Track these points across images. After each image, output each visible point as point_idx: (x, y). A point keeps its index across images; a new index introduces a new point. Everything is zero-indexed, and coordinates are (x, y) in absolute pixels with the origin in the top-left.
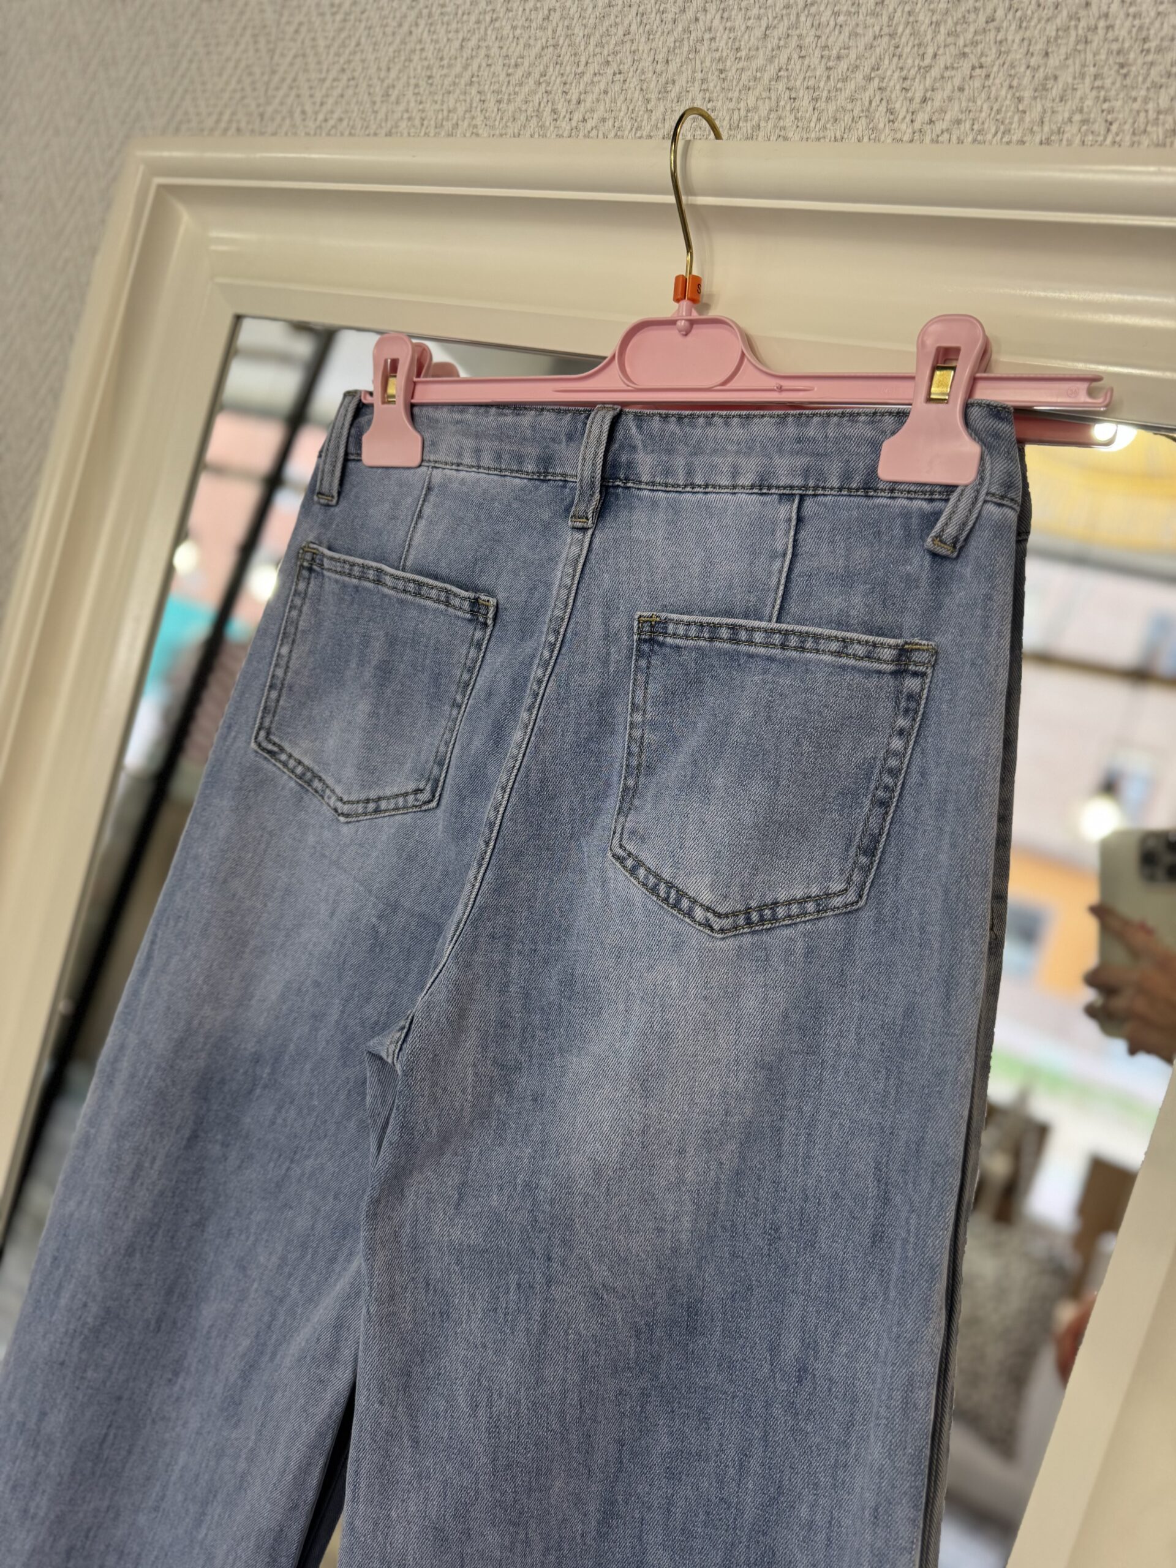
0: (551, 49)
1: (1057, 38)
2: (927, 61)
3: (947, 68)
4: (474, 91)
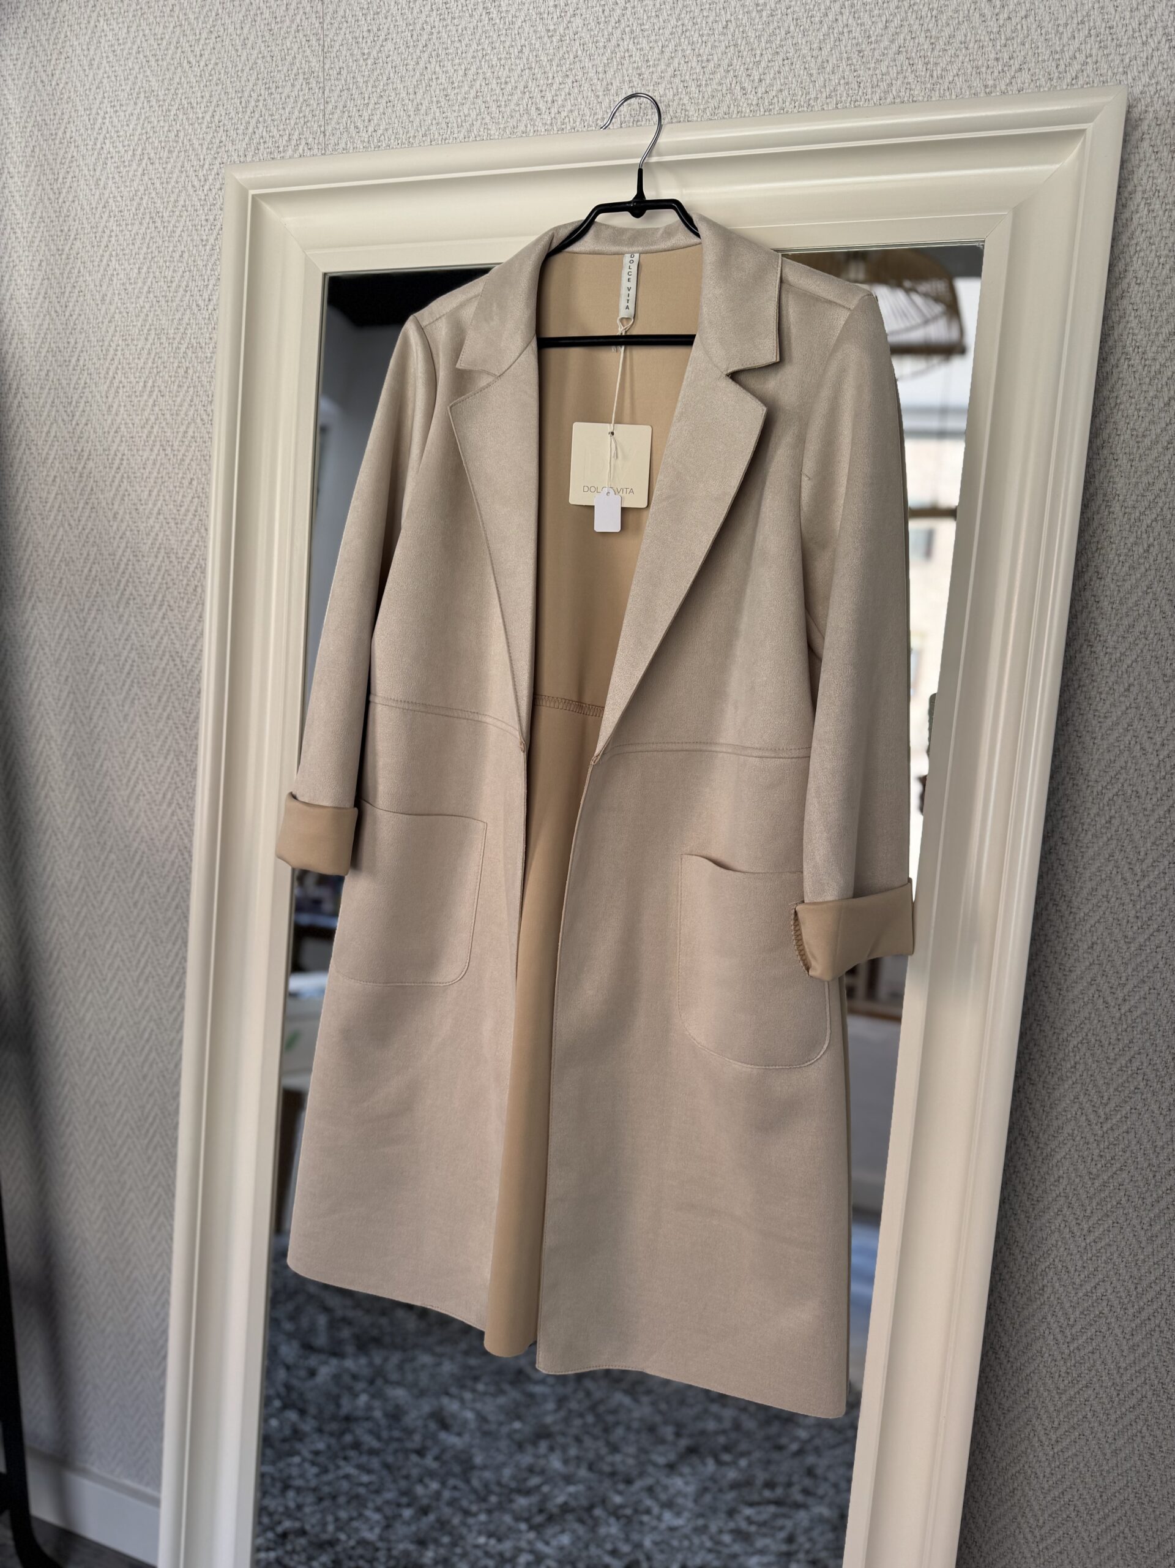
0: (527, 71)
1: (824, 40)
2: (758, 59)
3: (769, 61)
4: (479, 101)
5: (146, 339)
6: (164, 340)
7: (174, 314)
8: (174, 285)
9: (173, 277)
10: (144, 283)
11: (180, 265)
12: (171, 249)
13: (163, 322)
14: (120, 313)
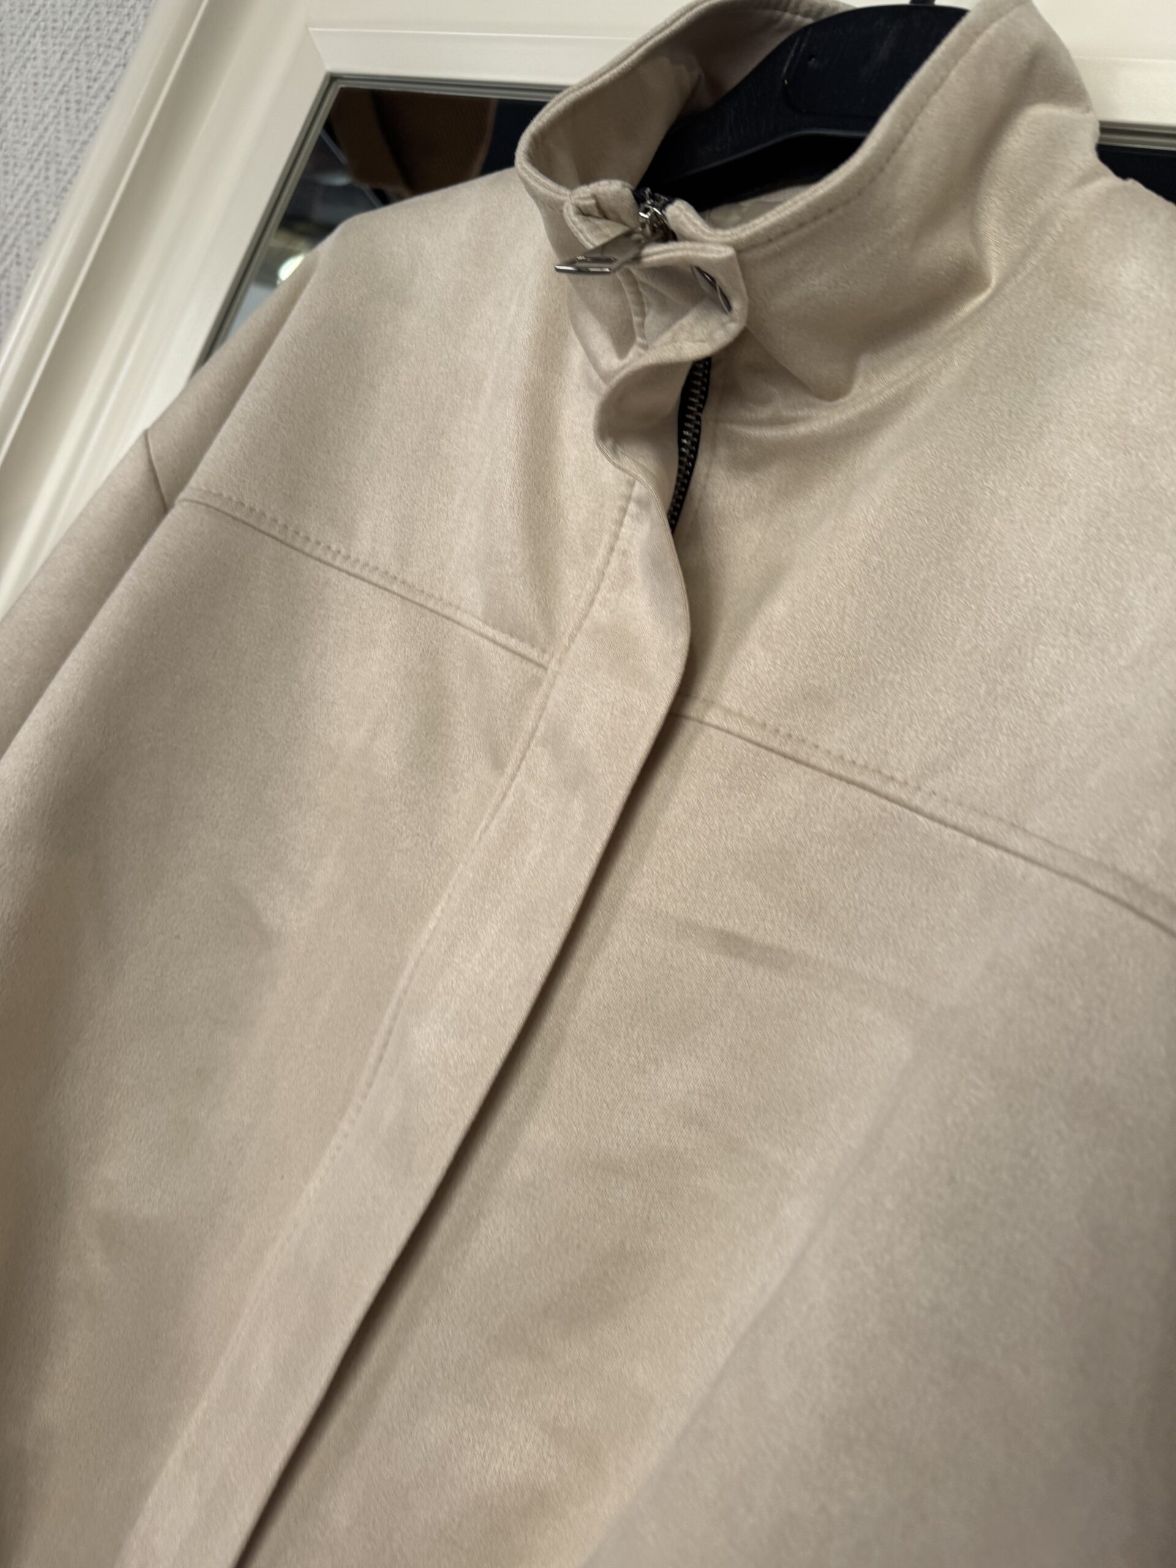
5: (32, 167)
6: (52, 173)
7: (80, 133)
8: (96, 85)
9: (100, 72)
10: (61, 77)
11: (116, 53)
12: (113, 27)
13: (61, 143)
14: (16, 120)
